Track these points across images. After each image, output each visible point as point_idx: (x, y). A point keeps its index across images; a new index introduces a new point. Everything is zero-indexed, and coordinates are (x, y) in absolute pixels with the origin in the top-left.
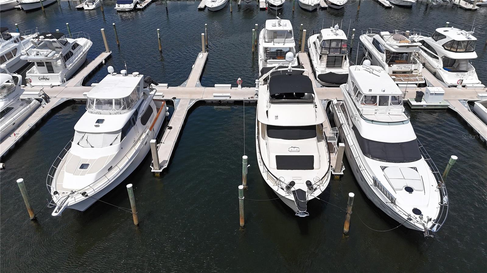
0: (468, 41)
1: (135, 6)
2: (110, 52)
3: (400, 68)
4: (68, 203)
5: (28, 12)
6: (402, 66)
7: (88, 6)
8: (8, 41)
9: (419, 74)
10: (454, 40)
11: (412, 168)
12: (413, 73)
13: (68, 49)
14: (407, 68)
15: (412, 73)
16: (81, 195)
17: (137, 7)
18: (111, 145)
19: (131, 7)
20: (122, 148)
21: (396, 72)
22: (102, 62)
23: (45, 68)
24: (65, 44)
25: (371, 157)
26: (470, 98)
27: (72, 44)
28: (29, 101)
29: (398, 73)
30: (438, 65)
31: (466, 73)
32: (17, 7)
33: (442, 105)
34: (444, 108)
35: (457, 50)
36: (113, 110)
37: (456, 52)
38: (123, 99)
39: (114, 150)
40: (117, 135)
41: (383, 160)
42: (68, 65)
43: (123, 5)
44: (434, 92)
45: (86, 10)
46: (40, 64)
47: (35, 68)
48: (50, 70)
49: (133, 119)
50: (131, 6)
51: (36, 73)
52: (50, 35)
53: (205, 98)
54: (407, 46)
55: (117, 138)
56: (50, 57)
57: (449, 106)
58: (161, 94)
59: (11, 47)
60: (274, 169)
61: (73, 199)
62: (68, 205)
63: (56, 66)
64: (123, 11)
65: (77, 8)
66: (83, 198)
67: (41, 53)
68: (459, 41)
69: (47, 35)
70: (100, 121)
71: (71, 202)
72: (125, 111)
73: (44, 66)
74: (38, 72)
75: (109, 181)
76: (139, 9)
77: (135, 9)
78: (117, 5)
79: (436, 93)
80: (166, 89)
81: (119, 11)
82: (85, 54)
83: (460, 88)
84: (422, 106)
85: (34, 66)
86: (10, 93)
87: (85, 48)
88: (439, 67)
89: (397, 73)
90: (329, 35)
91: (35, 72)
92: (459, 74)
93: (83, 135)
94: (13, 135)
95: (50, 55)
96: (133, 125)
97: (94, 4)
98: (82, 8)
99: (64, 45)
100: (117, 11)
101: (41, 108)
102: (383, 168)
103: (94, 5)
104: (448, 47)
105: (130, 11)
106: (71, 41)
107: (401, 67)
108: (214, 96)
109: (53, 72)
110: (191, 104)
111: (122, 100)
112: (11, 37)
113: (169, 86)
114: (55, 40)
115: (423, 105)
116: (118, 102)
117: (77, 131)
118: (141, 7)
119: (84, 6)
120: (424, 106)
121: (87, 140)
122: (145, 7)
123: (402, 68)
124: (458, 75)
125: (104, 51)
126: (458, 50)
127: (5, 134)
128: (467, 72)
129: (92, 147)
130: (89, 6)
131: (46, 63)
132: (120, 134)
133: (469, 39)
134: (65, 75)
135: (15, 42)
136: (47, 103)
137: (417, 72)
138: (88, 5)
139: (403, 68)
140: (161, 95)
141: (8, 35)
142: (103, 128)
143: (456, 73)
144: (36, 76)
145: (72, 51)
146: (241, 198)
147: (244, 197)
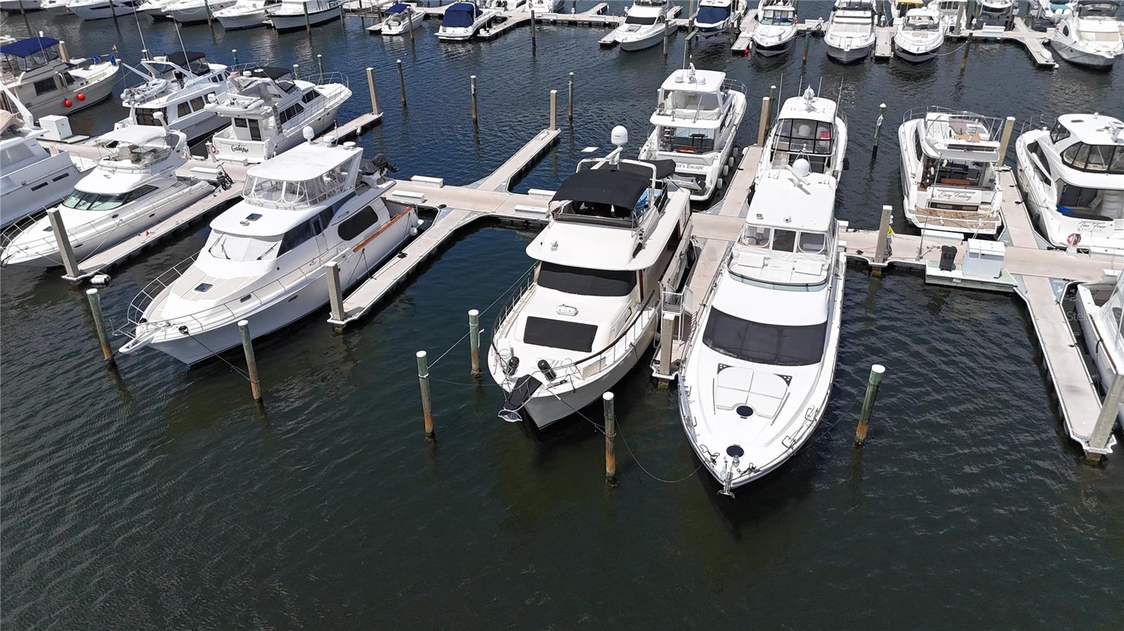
0: (1116, 146)
1: (477, 31)
2: (379, 113)
3: (945, 195)
4: (153, 338)
5: (282, 32)
6: (953, 191)
7: (390, 28)
8: (202, 77)
9: (993, 213)
10: (1081, 143)
11: (782, 376)
12: (979, 210)
13: (294, 99)
14: (963, 197)
15: (977, 210)
16: (177, 330)
17: (479, 33)
18: (259, 259)
19: (467, 34)
20: (278, 269)
21: (936, 204)
22: (356, 131)
23: (247, 131)
24: (289, 90)
25: (712, 344)
26: (1083, 277)
27: (304, 91)
28: (193, 182)
29: (942, 206)
30: (1047, 198)
31: (1107, 222)
32: (266, 22)
33: (998, 284)
34: (1004, 290)
35: (1086, 166)
36: (280, 201)
37: (1085, 170)
38: (302, 183)
39: (261, 269)
40: (272, 244)
41: (731, 354)
42: (287, 130)
43: (451, 28)
44: (978, 251)
45: (385, 35)
46: (240, 122)
47: (231, 129)
48: (256, 136)
49: (316, 223)
50: (469, 31)
51: (233, 139)
52: (260, 70)
53: (499, 212)
54: (967, 146)
55: (272, 248)
56: (251, 110)
57: (1016, 286)
58: (420, 195)
59: (204, 89)
60: (519, 340)
61: (164, 333)
62: (152, 342)
63: (266, 129)
64: (451, 42)
65: (370, 31)
66: (180, 335)
67: (240, 102)
68: (1092, 146)
69: (256, 71)
70: (253, 217)
71: (159, 337)
72: (302, 205)
73: (246, 127)
74: (236, 137)
75: (233, 317)
76: (483, 39)
77: (475, 38)
78: (441, 27)
79: (983, 252)
80: (438, 188)
81: (443, 41)
82: (328, 114)
83: (1071, 254)
84: (951, 279)
85: (231, 126)
86: (157, 162)
87: (331, 104)
88: (1046, 204)
89: (938, 206)
90: (793, 109)
91: (231, 137)
92: (1087, 224)
93: (219, 236)
94: (145, 233)
95: (253, 106)
96: (315, 233)
97: (402, 23)
98: (380, 31)
99: (286, 92)
100: (441, 39)
101: (211, 196)
102: (721, 368)
103: (401, 26)
104: (1068, 159)
105: (464, 41)
106: (303, 85)
107: (947, 193)
108: (517, 210)
109: (260, 140)
110: (468, 219)
111: (299, 185)
112: (208, 71)
113: (445, 184)
114: (268, 80)
115: (953, 278)
116: (292, 189)
117: (214, 230)
118: (487, 35)
119: (382, 27)
120: (954, 280)
121: (223, 246)
122: (497, 36)
123: (950, 196)
124: (1086, 226)
125: (371, 111)
126: (1091, 167)
127: (130, 230)
128: (1112, 220)
129: (228, 258)
130: (392, 27)
131: (250, 120)
132: (280, 242)
133: (1116, 142)
134: (276, 147)
135: (214, 80)
136: (225, 190)
137: (987, 210)
138: (389, 26)
139: (953, 196)
140: (419, 198)
141: (203, 66)
142: (255, 228)
143: (1080, 220)
144: (227, 143)
145: (302, 104)
146: (423, 376)
147: (427, 375)
